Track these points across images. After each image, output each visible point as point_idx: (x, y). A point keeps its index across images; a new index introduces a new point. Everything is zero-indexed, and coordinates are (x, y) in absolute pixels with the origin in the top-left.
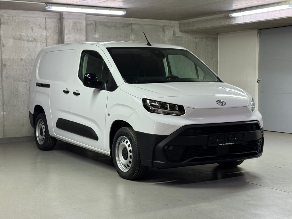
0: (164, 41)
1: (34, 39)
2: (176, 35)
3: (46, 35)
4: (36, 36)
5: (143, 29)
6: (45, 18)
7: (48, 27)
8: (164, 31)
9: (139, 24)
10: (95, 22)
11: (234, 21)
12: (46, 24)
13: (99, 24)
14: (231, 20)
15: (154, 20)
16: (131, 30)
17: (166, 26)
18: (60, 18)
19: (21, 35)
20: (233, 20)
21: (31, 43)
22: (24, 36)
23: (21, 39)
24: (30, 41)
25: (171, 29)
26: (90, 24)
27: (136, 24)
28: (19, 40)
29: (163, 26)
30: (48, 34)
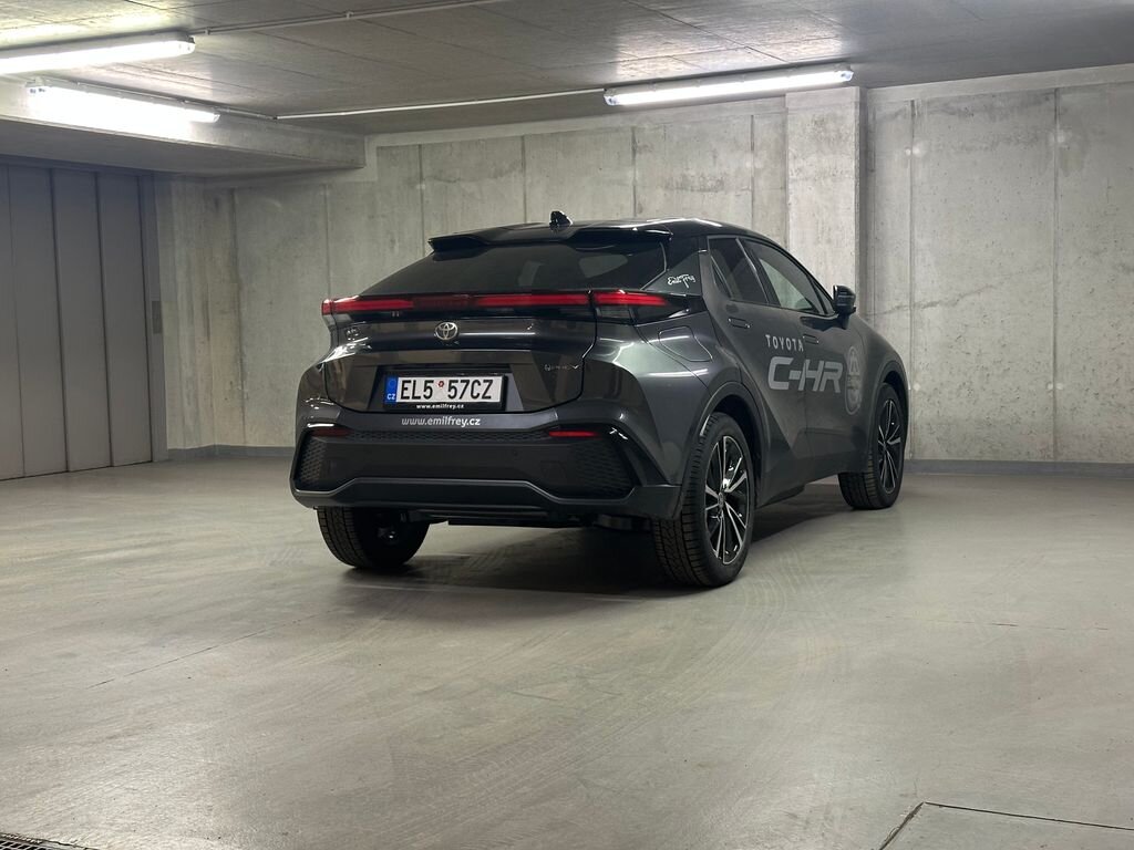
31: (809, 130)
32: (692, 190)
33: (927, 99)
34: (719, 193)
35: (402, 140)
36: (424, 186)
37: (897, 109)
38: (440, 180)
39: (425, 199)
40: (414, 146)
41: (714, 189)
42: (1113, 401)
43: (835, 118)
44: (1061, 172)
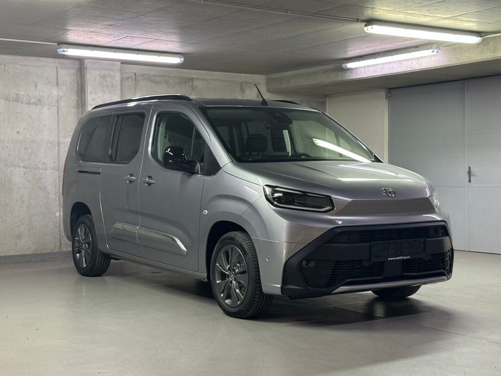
1: (38, 101)
3: (58, 95)
4: (42, 96)
5: (210, 86)
6: (57, 67)
7: (60, 82)
8: (243, 91)
9: (203, 79)
10: (135, 75)
11: (350, 74)
12: (57, 78)
13: (141, 78)
14: (345, 73)
15: (228, 73)
17: (247, 83)
18: (80, 68)
19: (17, 94)
20: (348, 73)
21: (34, 106)
22: (22, 95)
23: (17, 99)
24: (33, 104)
26: (128, 78)
27: (199, 78)
28: (15, 102)
29: (242, 83)
30: (61, 94)
31: (98, 80)
32: (22, 103)
33: (141, 73)
34: (38, 106)
37: (129, 76)
41: (36, 104)
43: (110, 76)
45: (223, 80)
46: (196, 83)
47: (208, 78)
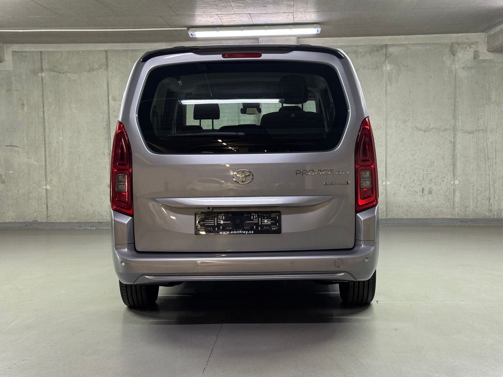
0: (454, 69)
2: (480, 59)
5: (409, 51)
8: (453, 53)
9: (400, 44)
16: (385, 56)
17: (458, 44)
25: (470, 48)
27: (395, 45)
29: (452, 45)
35: (29, 48)
36: (43, 75)
38: (54, 72)
39: (44, 82)
40: (36, 51)
42: (412, 190)
44: (388, 83)
45: (427, 43)
46: (391, 50)
47: (406, 42)
